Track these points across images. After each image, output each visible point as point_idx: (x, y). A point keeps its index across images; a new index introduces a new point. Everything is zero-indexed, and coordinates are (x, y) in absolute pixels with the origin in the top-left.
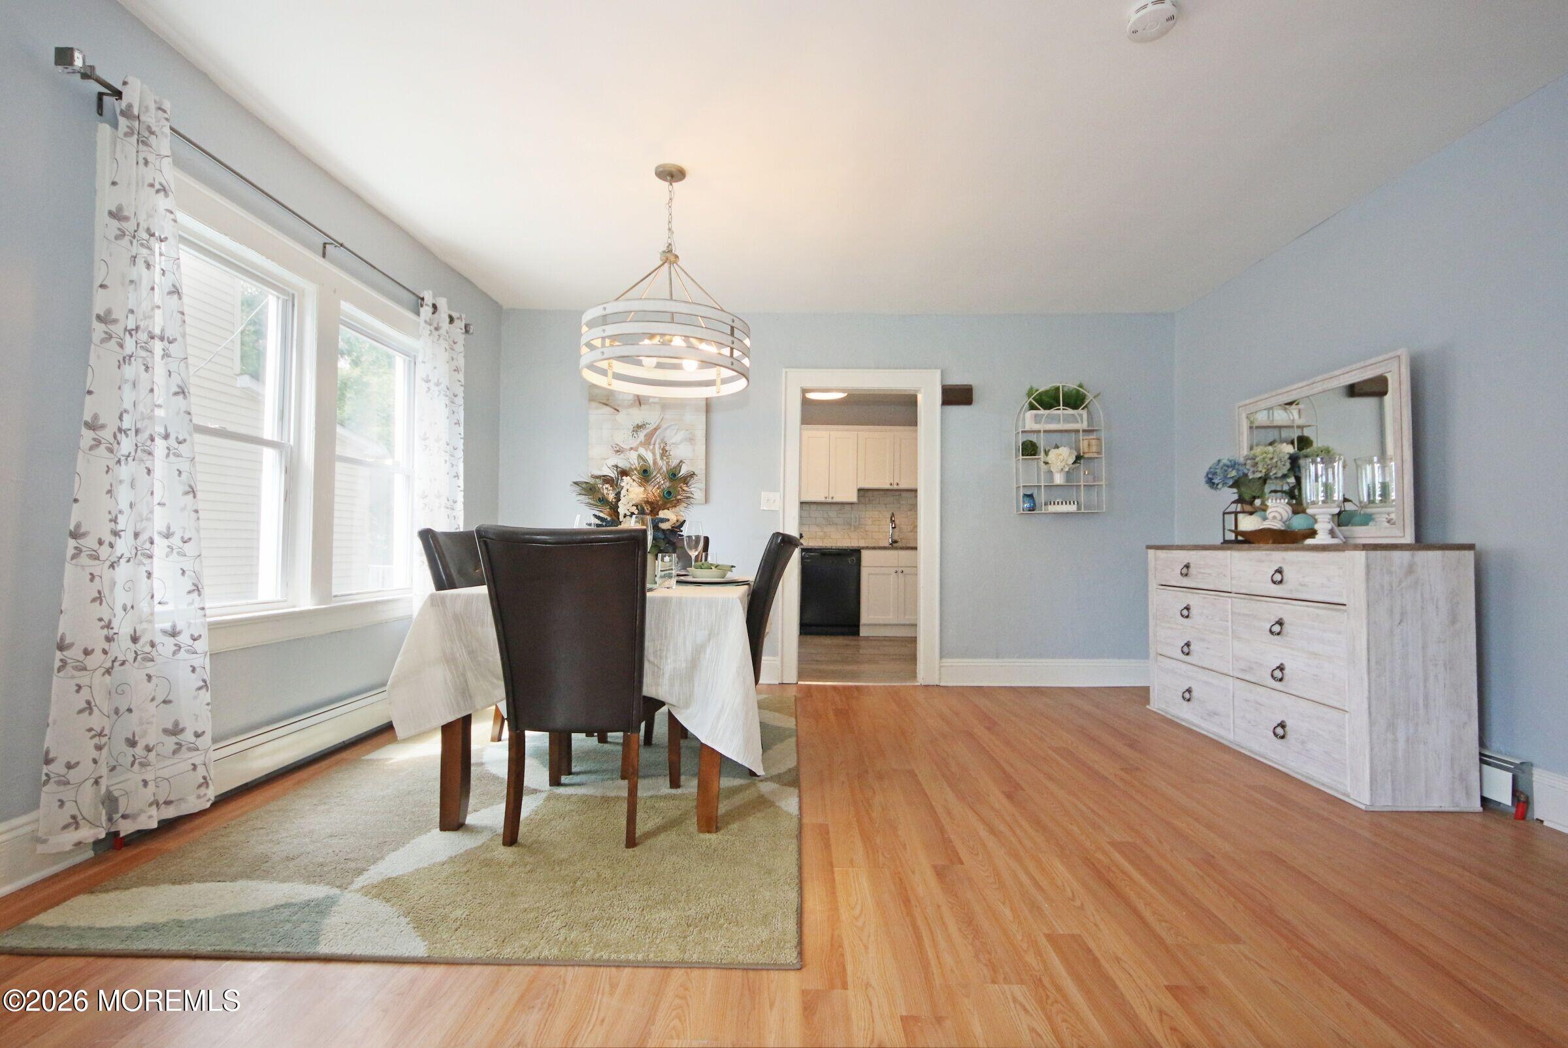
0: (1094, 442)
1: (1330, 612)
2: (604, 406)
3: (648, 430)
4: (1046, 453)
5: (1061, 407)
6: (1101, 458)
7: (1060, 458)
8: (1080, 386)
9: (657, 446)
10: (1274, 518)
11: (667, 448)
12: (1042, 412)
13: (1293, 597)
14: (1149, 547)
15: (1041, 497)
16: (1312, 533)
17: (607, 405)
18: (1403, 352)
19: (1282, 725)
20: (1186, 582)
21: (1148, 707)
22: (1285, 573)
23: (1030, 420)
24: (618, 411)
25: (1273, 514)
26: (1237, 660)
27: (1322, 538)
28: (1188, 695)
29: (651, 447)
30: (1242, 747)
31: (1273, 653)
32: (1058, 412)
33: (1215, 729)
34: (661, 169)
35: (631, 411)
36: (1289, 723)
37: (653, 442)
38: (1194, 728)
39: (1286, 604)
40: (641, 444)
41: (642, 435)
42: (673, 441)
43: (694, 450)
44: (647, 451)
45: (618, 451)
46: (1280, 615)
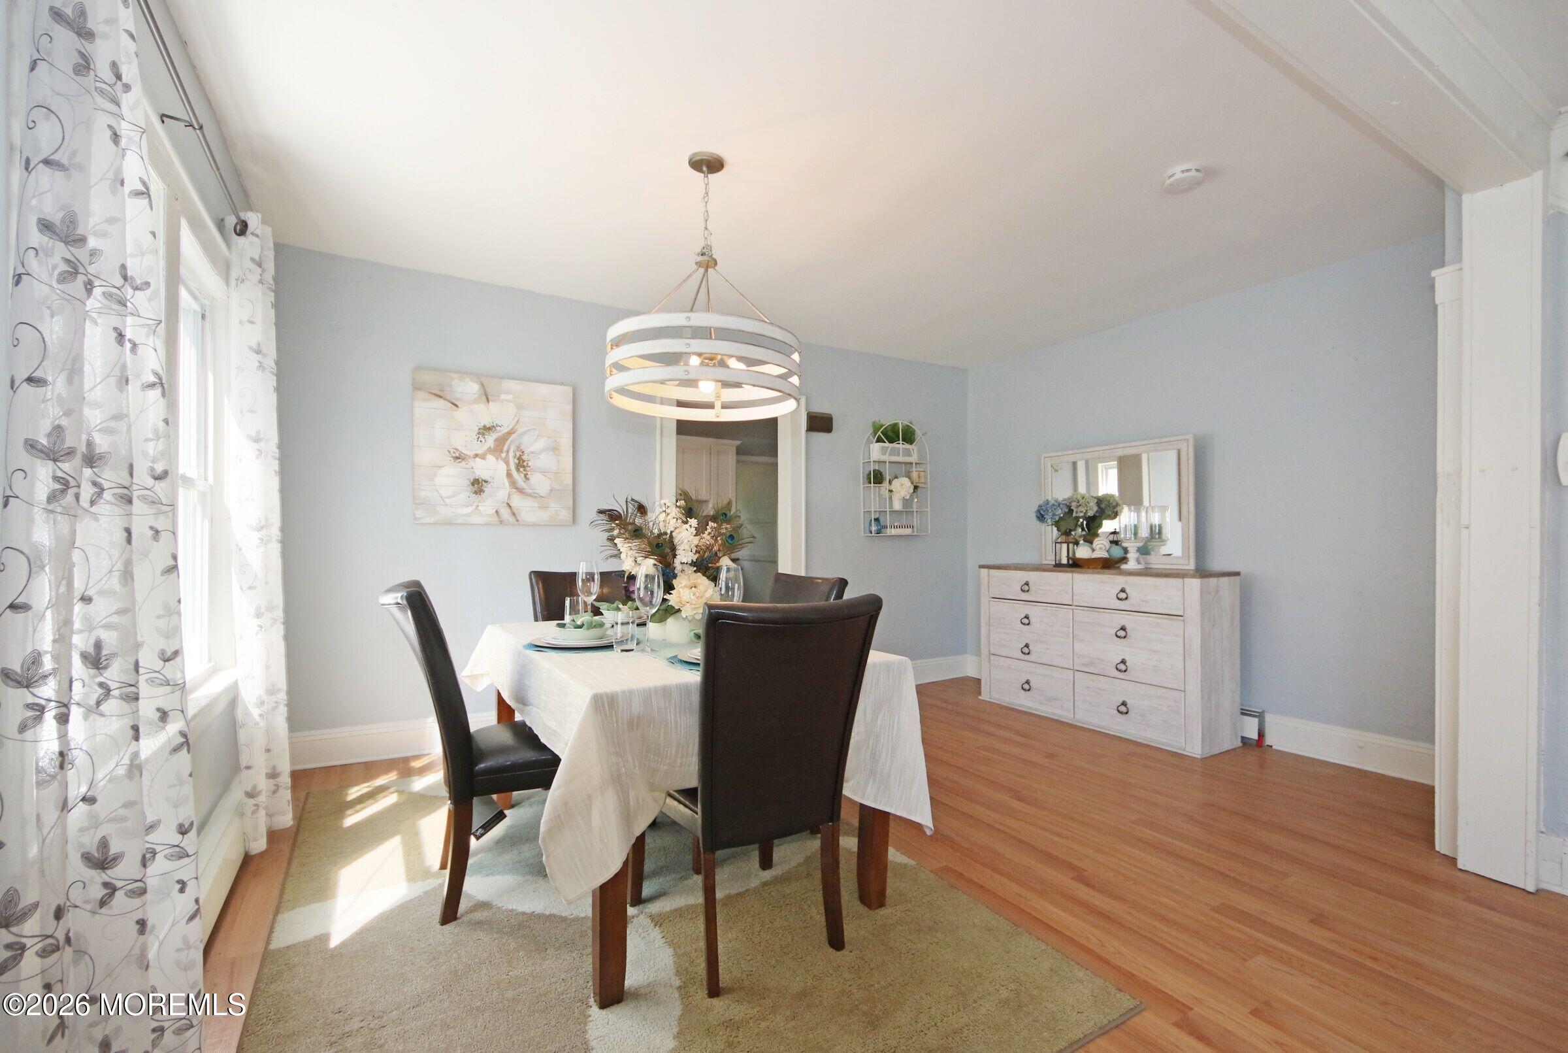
0: (922, 474)
1: (1166, 621)
2: (438, 399)
3: (499, 434)
4: (890, 482)
5: (901, 442)
6: (927, 488)
7: (902, 487)
8: (911, 423)
9: (511, 454)
10: (1101, 548)
11: (525, 457)
12: (887, 444)
13: (1134, 610)
14: (981, 567)
15: (887, 520)
16: (1124, 560)
17: (440, 397)
18: (1190, 437)
19: (1124, 704)
20: (1025, 596)
21: (979, 697)
22: (1127, 591)
23: (877, 451)
24: (457, 406)
25: (1098, 546)
26: (1078, 658)
27: (1131, 565)
28: (1027, 686)
29: (504, 455)
30: (1084, 724)
31: (1117, 651)
32: (898, 445)
33: (1056, 711)
34: (698, 158)
35: (476, 407)
36: (1129, 702)
37: (505, 448)
38: (1034, 712)
39: (1129, 615)
40: (490, 450)
41: (490, 440)
42: (533, 449)
43: (558, 461)
44: (497, 459)
45: (458, 458)
46: (1123, 623)
